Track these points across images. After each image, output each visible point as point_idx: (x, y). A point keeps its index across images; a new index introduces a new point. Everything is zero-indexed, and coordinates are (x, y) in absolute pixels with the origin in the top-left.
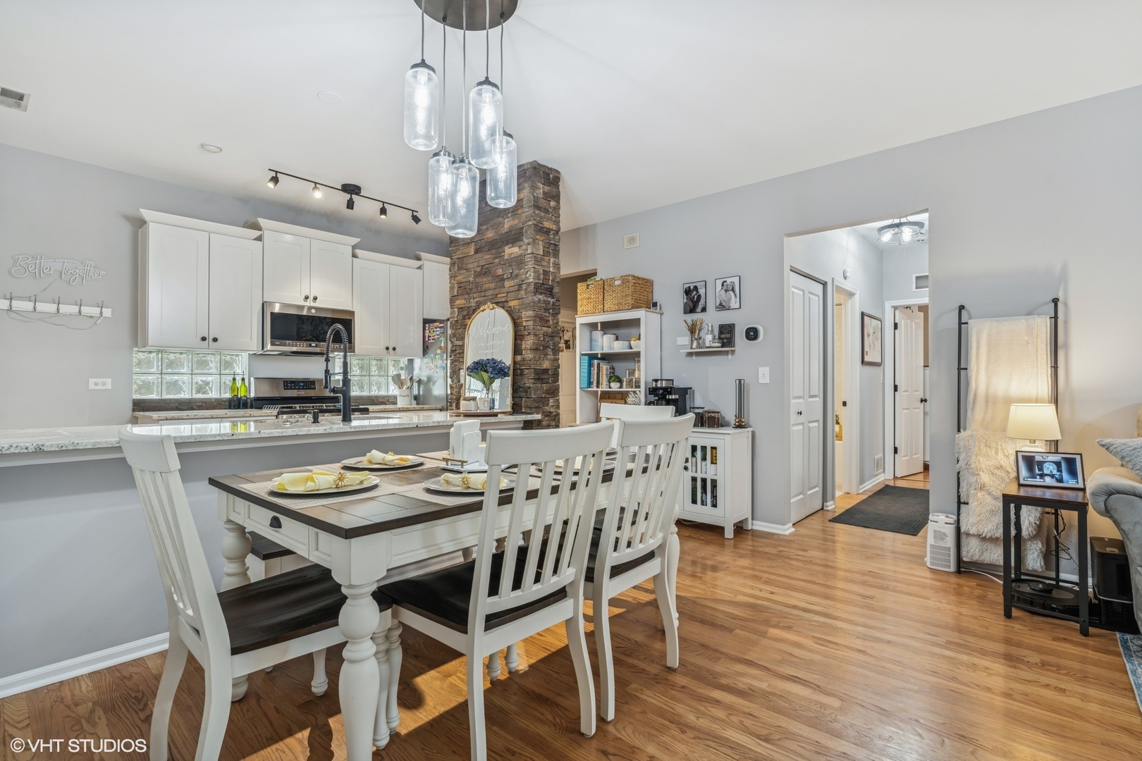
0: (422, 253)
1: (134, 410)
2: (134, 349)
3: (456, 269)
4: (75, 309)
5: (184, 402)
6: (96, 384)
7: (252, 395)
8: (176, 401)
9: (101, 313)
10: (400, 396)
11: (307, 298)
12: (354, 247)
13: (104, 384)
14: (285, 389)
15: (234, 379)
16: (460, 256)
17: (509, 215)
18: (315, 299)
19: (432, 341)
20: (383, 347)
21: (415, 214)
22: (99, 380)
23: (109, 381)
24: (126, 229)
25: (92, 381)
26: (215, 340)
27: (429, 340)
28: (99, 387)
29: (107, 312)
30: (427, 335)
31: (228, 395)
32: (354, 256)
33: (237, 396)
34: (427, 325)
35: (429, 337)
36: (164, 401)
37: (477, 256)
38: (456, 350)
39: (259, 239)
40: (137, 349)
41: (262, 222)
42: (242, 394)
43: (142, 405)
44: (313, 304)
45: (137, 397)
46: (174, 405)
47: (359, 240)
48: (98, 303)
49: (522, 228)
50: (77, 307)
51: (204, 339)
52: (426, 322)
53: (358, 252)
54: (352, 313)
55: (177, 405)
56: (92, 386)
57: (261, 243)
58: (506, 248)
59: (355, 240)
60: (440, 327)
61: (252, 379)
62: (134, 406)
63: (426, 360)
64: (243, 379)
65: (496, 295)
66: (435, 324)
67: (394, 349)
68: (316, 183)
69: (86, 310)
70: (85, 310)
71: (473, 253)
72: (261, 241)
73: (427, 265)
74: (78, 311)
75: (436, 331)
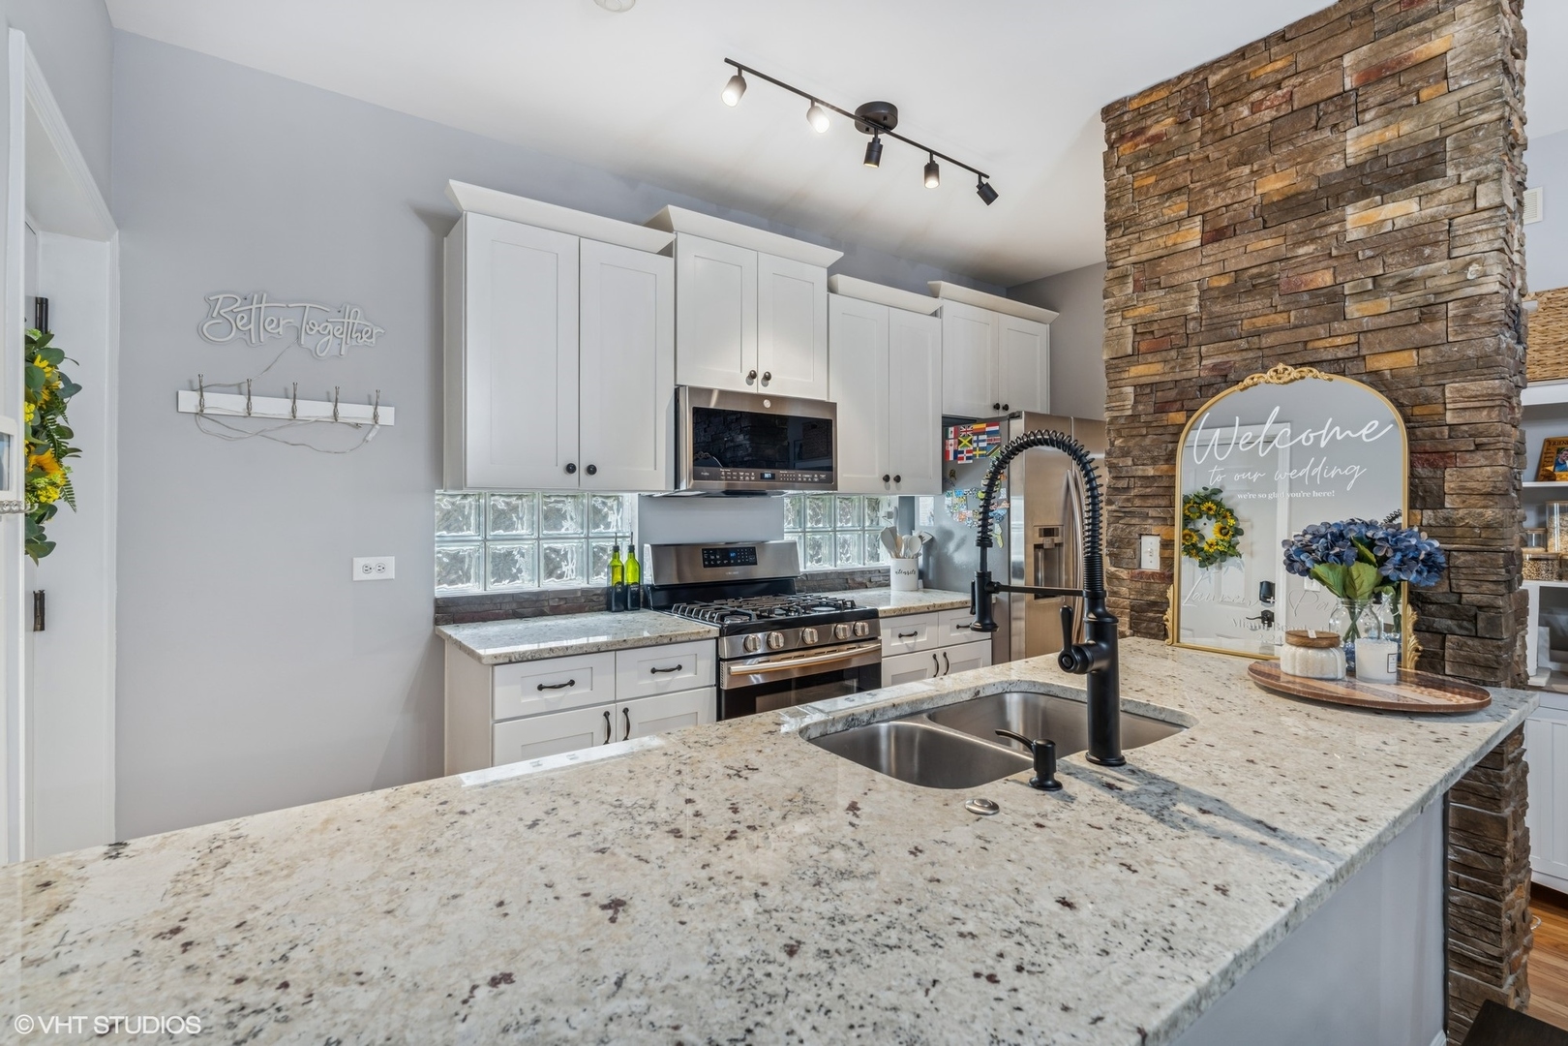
0: (943, 284)
1: (437, 622)
2: (437, 491)
3: (1131, 290)
4: (325, 409)
5: (527, 600)
6: (367, 569)
7: (648, 578)
8: (514, 597)
9: (376, 416)
10: (899, 572)
11: (753, 376)
12: (832, 270)
13: (382, 569)
14: (705, 566)
15: (616, 549)
16: (1144, 257)
17: (1368, 116)
18: (767, 378)
19: (965, 461)
20: (878, 475)
21: (984, 180)
22: (372, 561)
23: (390, 562)
24: (419, 236)
25: (359, 562)
26: (592, 470)
27: (956, 457)
28: (374, 575)
29: (387, 415)
30: (951, 449)
31: (601, 581)
32: (831, 289)
33: (622, 583)
34: (951, 429)
35: (956, 452)
36: (492, 598)
37: (1209, 249)
38: (1128, 489)
39: (668, 251)
40: (442, 491)
41: (676, 214)
42: (630, 578)
43: (453, 609)
44: (763, 390)
45: (444, 590)
46: (507, 607)
47: (841, 254)
48: (369, 397)
49: (1443, 139)
50: (330, 406)
51: (571, 468)
52: (948, 422)
53: (841, 280)
54: (832, 407)
55: (514, 606)
56: (359, 575)
57: (673, 259)
58: (1349, 209)
59: (835, 255)
60: (989, 433)
61: (647, 546)
62: (436, 612)
63: (948, 501)
64: (631, 549)
65: (1306, 343)
66: (976, 427)
67: (898, 479)
68: (813, 100)
69: (350, 411)
70: (344, 410)
71: (1198, 243)
72: (671, 256)
73: (950, 308)
74: (331, 413)
75: (978, 441)
